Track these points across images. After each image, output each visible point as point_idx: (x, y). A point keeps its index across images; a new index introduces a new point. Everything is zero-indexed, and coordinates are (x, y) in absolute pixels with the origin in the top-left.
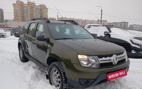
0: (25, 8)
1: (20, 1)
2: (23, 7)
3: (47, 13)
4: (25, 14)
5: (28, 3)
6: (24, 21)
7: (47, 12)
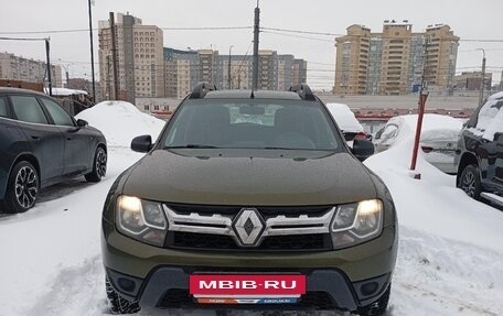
0: (373, 48)
1: (359, 26)
2: (367, 46)
3: (451, 57)
4: (371, 68)
5: (386, 27)
6: (363, 93)
7: (454, 52)
